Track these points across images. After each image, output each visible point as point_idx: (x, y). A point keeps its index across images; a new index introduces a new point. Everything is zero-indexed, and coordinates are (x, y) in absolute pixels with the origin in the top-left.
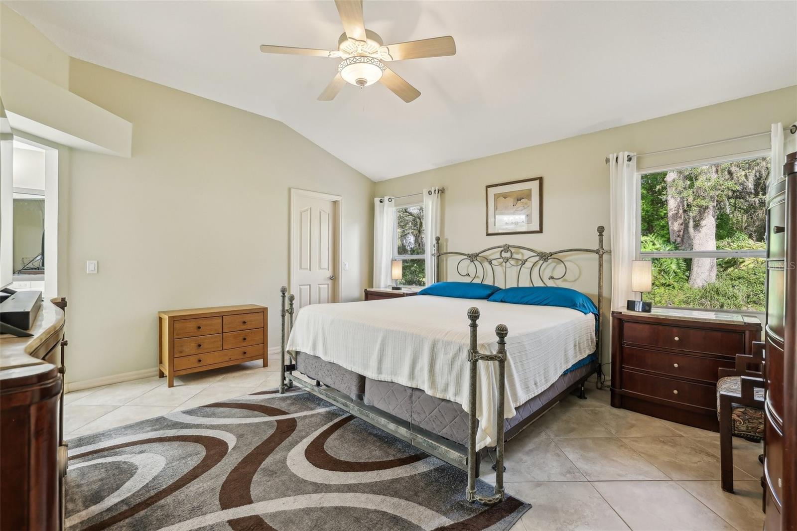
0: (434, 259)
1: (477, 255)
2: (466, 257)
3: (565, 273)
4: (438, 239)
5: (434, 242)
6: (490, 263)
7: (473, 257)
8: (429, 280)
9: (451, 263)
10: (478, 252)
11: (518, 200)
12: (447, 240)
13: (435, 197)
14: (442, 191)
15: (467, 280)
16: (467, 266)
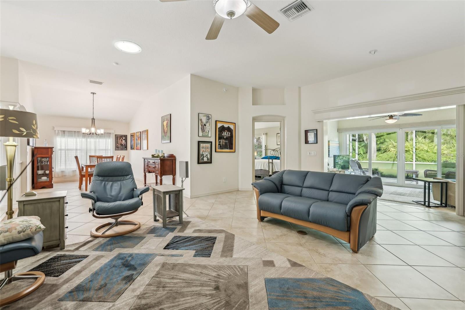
0: (265, 150)
1: (275, 150)
2: (272, 150)
4: (266, 146)
5: (265, 146)
6: (277, 151)
7: (274, 150)
8: (264, 156)
9: (269, 152)
12: (268, 146)
13: (265, 135)
14: (266, 134)
15: (273, 155)
16: (272, 152)
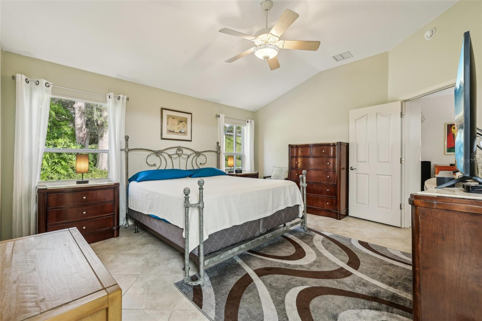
1: (161, 152)
2: (153, 153)
3: (206, 161)
6: (170, 156)
10: (162, 149)
11: (180, 122)
